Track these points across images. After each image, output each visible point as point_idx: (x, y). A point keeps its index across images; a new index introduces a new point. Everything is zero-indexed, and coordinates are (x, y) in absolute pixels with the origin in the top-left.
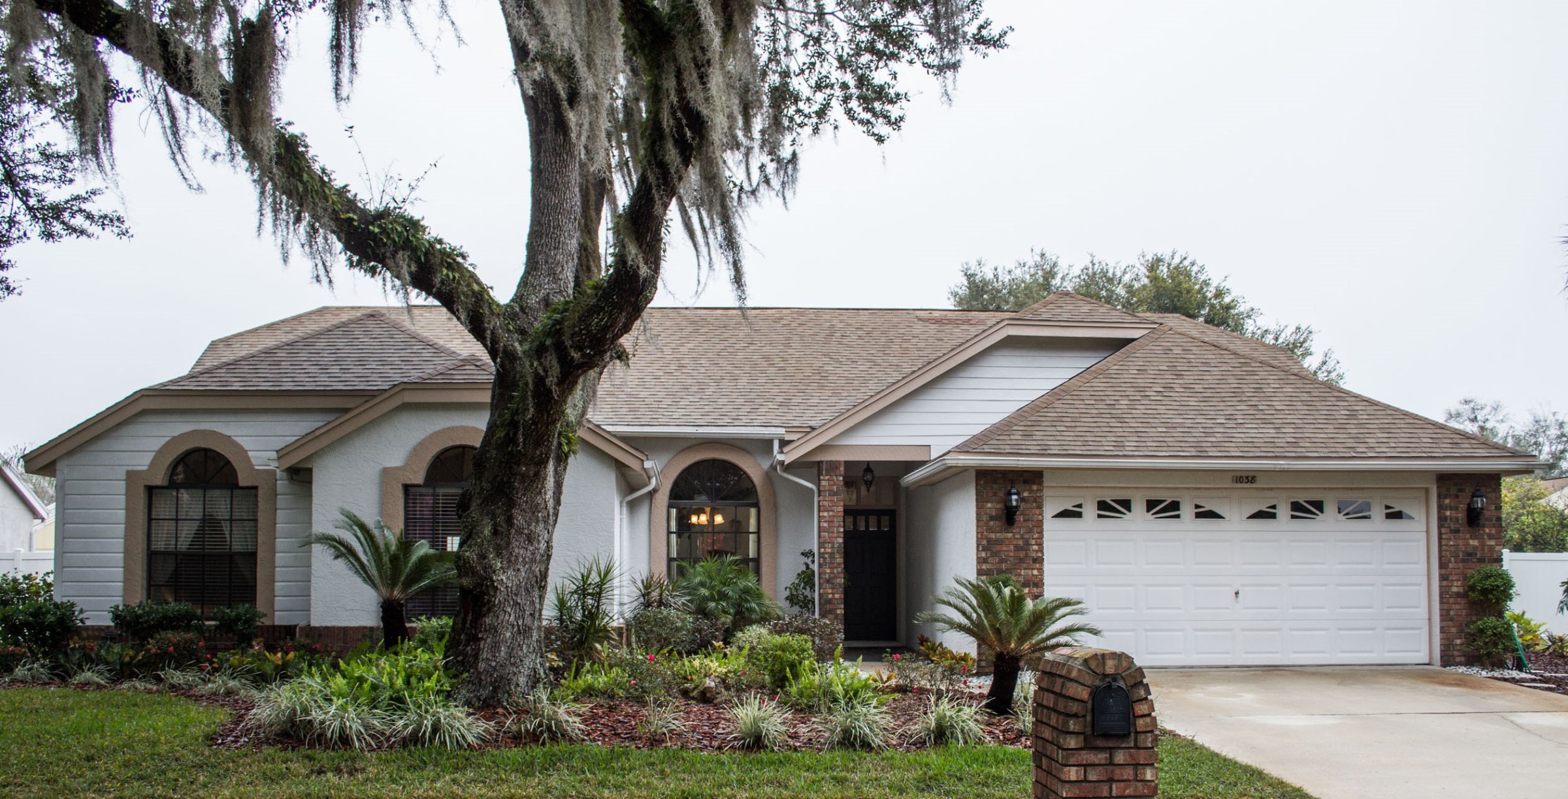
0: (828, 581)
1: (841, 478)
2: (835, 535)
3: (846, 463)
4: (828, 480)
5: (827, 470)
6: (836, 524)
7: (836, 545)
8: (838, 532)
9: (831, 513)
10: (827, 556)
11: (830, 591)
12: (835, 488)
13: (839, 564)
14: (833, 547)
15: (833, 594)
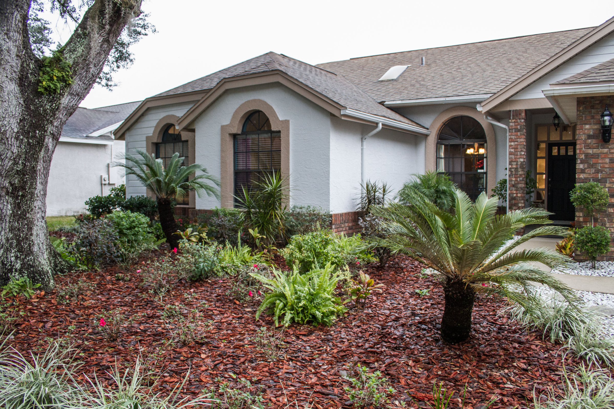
0: (513, 186)
1: (523, 121)
2: (518, 157)
3: (526, 111)
4: (514, 122)
5: (513, 116)
6: (519, 150)
7: (519, 163)
8: (521, 155)
9: (516, 143)
10: (513, 170)
11: (515, 192)
12: (519, 127)
13: (521, 175)
14: (517, 165)
15: (517, 194)
